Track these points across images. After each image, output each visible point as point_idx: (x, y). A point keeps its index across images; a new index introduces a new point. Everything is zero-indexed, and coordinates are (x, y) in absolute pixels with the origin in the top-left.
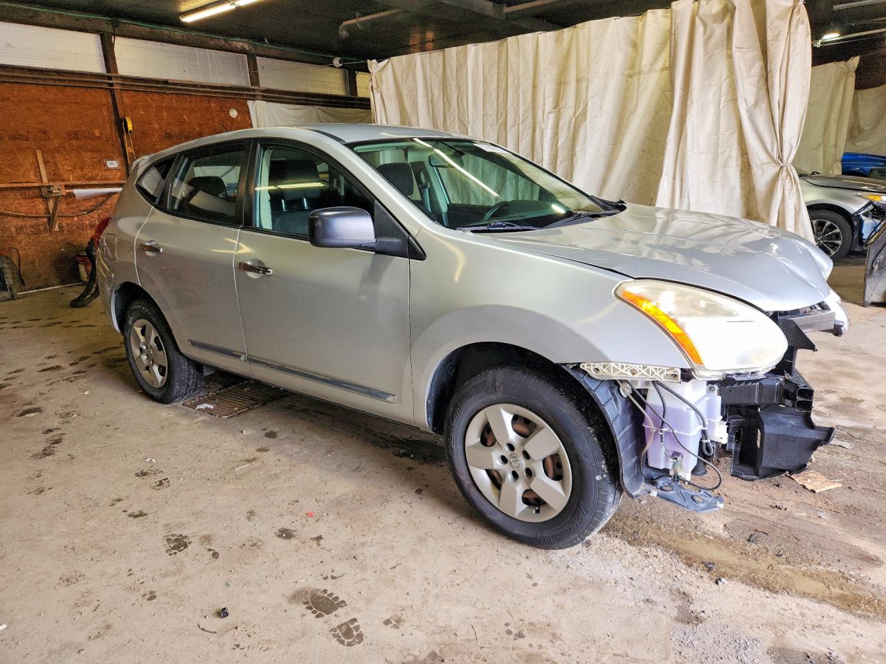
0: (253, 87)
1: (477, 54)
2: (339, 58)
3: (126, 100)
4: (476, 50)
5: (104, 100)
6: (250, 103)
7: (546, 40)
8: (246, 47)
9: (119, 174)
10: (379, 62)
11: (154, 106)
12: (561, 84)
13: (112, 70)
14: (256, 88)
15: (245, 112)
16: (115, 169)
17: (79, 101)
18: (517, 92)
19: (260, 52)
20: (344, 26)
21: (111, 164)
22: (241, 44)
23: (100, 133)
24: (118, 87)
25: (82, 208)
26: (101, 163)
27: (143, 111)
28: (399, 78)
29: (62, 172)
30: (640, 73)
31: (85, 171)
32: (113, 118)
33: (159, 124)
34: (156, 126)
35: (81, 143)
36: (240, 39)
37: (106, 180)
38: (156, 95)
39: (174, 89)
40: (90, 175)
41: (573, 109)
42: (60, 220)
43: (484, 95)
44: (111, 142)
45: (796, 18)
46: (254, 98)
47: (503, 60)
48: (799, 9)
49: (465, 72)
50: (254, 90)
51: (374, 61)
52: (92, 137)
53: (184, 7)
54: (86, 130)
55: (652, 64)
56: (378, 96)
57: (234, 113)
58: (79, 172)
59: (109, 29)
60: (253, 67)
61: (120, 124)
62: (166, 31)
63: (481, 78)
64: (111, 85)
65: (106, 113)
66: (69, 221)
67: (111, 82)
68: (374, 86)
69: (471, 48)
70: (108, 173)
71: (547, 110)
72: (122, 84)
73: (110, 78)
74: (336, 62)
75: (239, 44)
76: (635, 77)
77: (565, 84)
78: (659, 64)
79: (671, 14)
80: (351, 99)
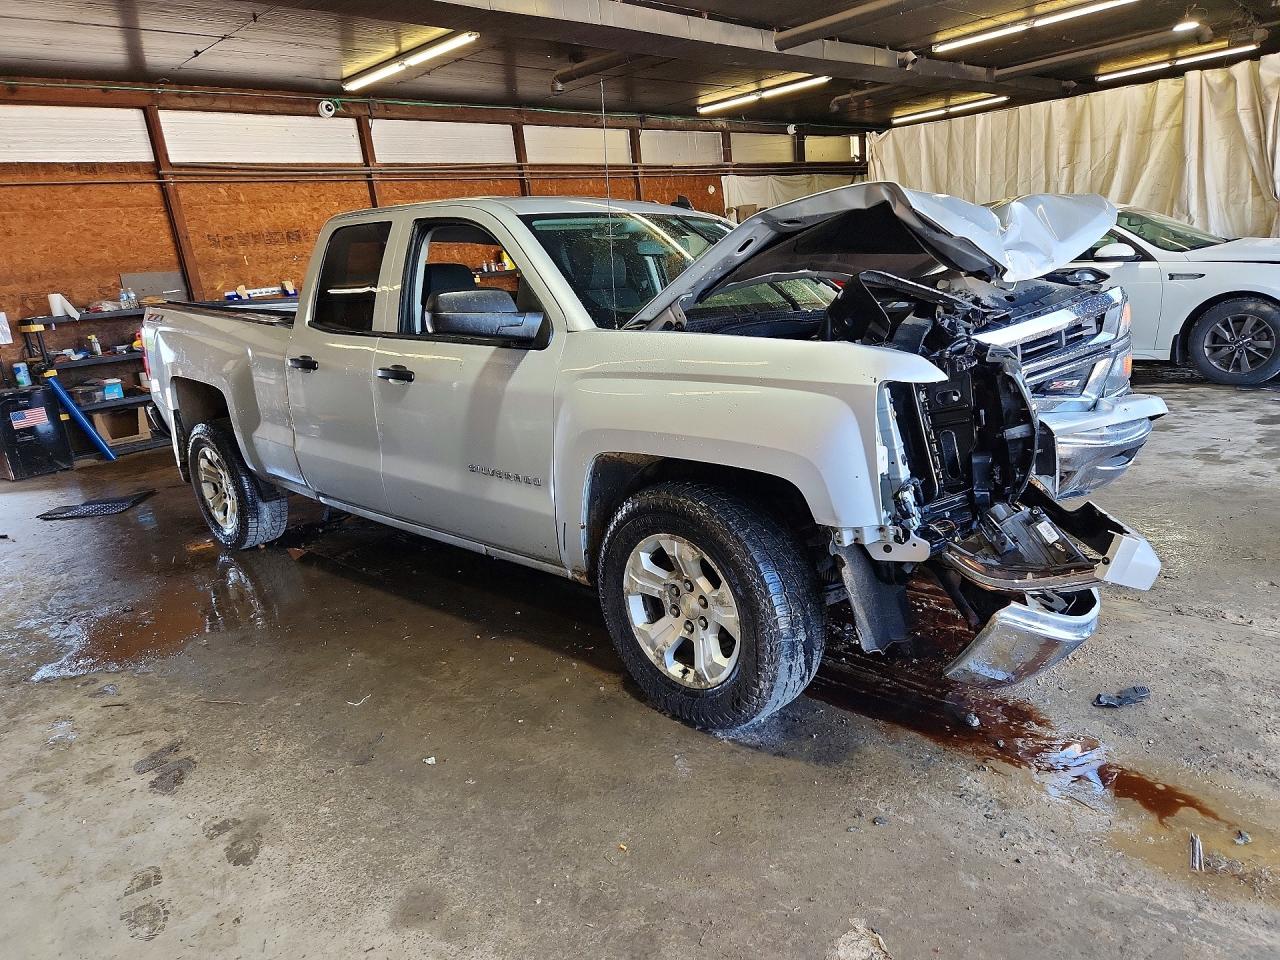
0: (726, 163)
1: (985, 121)
2: (795, 125)
3: (645, 186)
4: (985, 118)
6: (723, 178)
7: (1059, 105)
8: (724, 125)
10: (880, 133)
11: (660, 189)
12: (1074, 143)
13: (637, 161)
14: (729, 163)
15: (719, 187)
18: (1029, 153)
19: (733, 128)
20: (837, 101)
24: (641, 175)
28: (901, 145)
30: (1152, 129)
38: (662, 178)
39: (673, 171)
41: (1089, 164)
46: (726, 173)
47: (1014, 124)
49: (973, 137)
50: (727, 166)
51: (874, 133)
53: (702, 101)
55: (1162, 123)
56: (878, 164)
57: (712, 190)
59: (637, 123)
60: (727, 143)
62: (674, 119)
63: (989, 142)
64: (637, 173)
67: (637, 171)
71: (1062, 165)
73: (635, 168)
74: (791, 129)
75: (720, 123)
76: (1147, 135)
77: (1079, 143)
78: (1169, 123)
79: (1182, 83)
80: (800, 165)
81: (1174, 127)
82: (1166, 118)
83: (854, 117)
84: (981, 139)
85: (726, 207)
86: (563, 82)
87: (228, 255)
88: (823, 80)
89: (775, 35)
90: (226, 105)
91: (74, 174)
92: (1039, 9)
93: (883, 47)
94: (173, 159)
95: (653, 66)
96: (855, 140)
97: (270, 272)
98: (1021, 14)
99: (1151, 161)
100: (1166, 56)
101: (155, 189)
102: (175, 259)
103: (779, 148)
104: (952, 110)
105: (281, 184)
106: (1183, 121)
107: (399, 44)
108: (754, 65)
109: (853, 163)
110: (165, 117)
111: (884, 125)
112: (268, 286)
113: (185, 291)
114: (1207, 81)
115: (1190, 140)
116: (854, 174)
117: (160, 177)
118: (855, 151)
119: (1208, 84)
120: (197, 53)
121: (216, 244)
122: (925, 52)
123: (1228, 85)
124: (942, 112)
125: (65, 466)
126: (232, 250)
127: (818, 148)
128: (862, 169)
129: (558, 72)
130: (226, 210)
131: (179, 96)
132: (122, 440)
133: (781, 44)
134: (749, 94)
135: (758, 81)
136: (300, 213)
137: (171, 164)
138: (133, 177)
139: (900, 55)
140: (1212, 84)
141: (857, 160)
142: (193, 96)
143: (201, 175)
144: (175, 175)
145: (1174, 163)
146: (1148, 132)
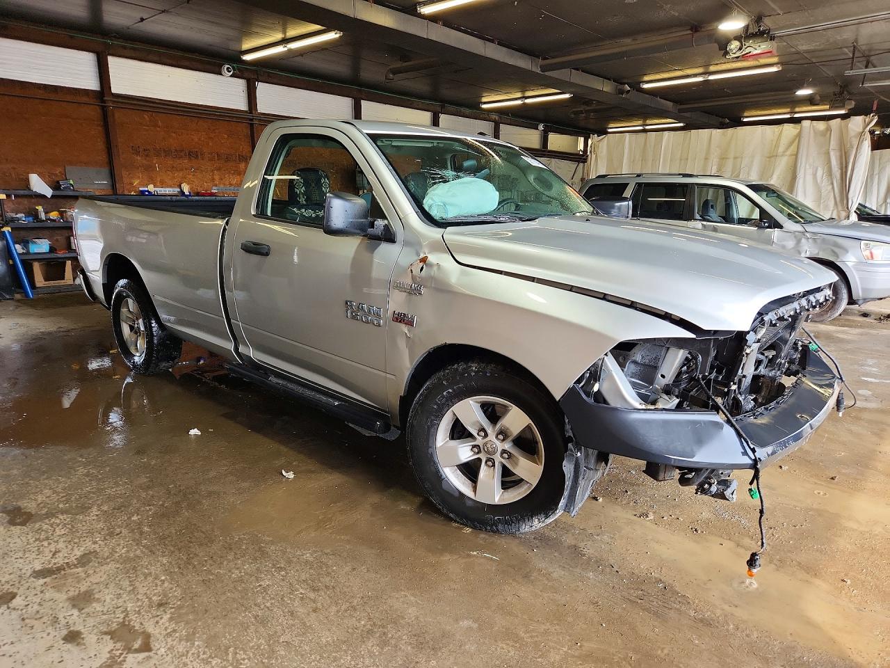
1: (669, 137)
2: (543, 124)
4: (669, 135)
7: (717, 133)
8: (497, 118)
10: (598, 136)
12: (723, 158)
18: (694, 161)
19: (503, 121)
22: (495, 116)
28: (612, 146)
30: (776, 156)
43: (671, 160)
45: (862, 137)
47: (687, 141)
48: (865, 133)
49: (660, 147)
51: (595, 135)
53: (484, 100)
55: (784, 152)
56: (594, 156)
59: (439, 109)
60: (497, 130)
62: (464, 109)
68: (593, 150)
74: (541, 126)
76: (773, 159)
77: (726, 159)
78: (788, 153)
79: (799, 127)
80: (544, 151)
81: (791, 155)
82: (787, 149)
83: (582, 124)
84: (665, 148)
86: (394, 74)
87: (144, 161)
88: (567, 96)
89: (540, 61)
90: (155, 59)
91: (41, 92)
92: (712, 68)
93: (609, 79)
94: (114, 90)
95: (456, 72)
96: (581, 140)
97: (174, 178)
98: (700, 70)
100: (788, 110)
101: (99, 110)
102: (107, 160)
103: (531, 137)
104: (647, 127)
105: (189, 118)
106: (797, 151)
107: (284, 32)
108: (523, 80)
109: (578, 155)
110: (112, 61)
111: (602, 132)
112: (171, 187)
113: (110, 183)
114: (814, 128)
115: (800, 165)
116: (579, 162)
117: (104, 102)
118: (581, 146)
119: (814, 131)
120: (142, 20)
121: (138, 153)
122: (636, 87)
123: (826, 132)
124: (641, 128)
125: (8, 297)
126: (148, 158)
127: (557, 141)
128: (584, 159)
129: (391, 67)
130: (147, 130)
131: (125, 48)
132: (52, 283)
133: (544, 69)
134: (516, 99)
135: (523, 91)
136: (199, 139)
137: (112, 94)
138: (85, 99)
139: (620, 87)
140: (817, 130)
141: (581, 153)
142: (134, 49)
143: (131, 104)
144: (115, 101)
145: (789, 179)
146: (773, 156)
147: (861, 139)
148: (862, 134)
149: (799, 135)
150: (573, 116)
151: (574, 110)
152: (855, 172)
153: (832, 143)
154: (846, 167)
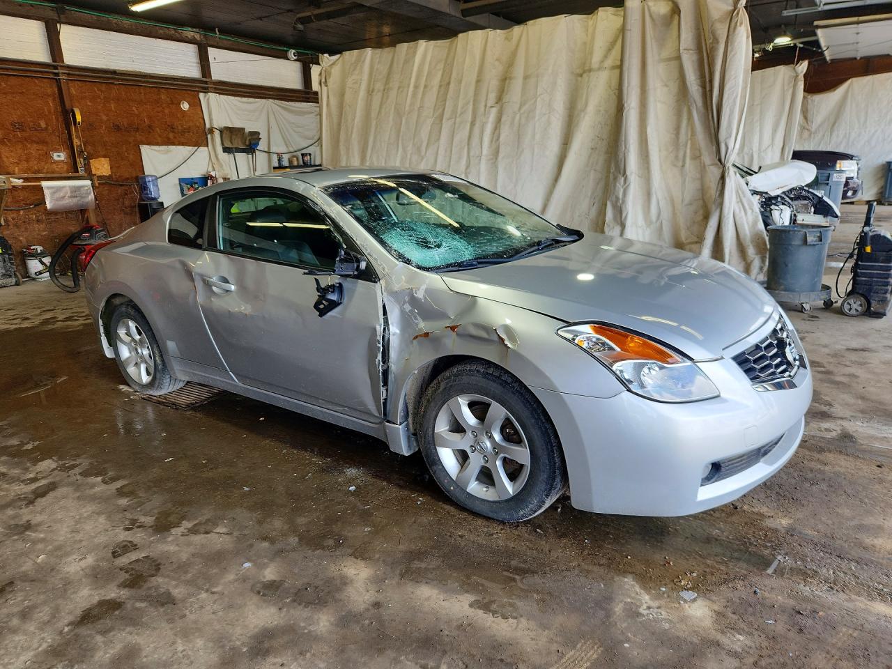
0: (204, 79)
2: (294, 51)
3: (73, 91)
4: (426, 45)
5: (49, 91)
6: (201, 95)
7: (495, 36)
8: (197, 37)
9: (65, 167)
10: (331, 56)
11: (102, 98)
13: (58, 59)
14: (208, 80)
15: (196, 104)
16: (62, 161)
17: (24, 91)
19: (212, 43)
20: (299, 19)
21: (59, 156)
22: (192, 34)
23: (47, 124)
24: (64, 77)
25: (28, 202)
26: (46, 156)
27: (90, 101)
29: (7, 164)
30: (590, 70)
31: (31, 164)
32: (59, 109)
33: (107, 115)
34: (104, 118)
35: (25, 134)
36: (190, 29)
37: (53, 173)
38: (104, 85)
39: (123, 80)
40: (36, 168)
42: (5, 214)
44: (57, 134)
45: (735, 19)
46: (206, 91)
47: (452, 55)
48: (739, 11)
50: (206, 83)
51: (326, 55)
52: (37, 128)
54: (32, 121)
55: (602, 62)
57: (185, 106)
58: (24, 165)
59: (53, 15)
60: (204, 57)
61: (67, 115)
62: (114, 19)
63: (425, 74)
64: (57, 74)
65: (52, 104)
66: (15, 215)
67: (56, 71)
68: (323, 80)
69: (423, 44)
70: (54, 166)
72: (69, 74)
73: (56, 68)
74: (292, 53)
75: (189, 33)
76: (585, 75)
77: (511, 78)
78: (609, 62)
79: (622, 13)
80: (307, 93)
81: (613, 68)
82: (606, 57)
85: (208, 126)
99: (591, 108)
106: (622, 61)
114: (649, 10)
115: (628, 86)
119: (651, 16)
123: (672, 16)
140: (654, 17)
145: (613, 110)
146: (584, 72)
147: (733, 24)
148: (732, 15)
149: (623, 30)
150: (300, 27)
151: (299, 16)
152: (727, 88)
153: (683, 36)
154: (711, 81)
